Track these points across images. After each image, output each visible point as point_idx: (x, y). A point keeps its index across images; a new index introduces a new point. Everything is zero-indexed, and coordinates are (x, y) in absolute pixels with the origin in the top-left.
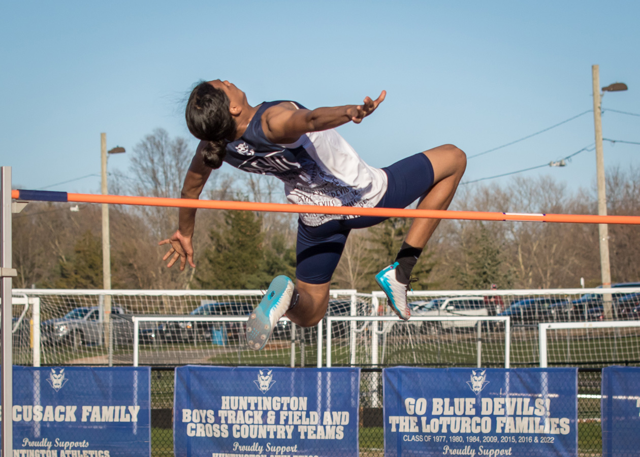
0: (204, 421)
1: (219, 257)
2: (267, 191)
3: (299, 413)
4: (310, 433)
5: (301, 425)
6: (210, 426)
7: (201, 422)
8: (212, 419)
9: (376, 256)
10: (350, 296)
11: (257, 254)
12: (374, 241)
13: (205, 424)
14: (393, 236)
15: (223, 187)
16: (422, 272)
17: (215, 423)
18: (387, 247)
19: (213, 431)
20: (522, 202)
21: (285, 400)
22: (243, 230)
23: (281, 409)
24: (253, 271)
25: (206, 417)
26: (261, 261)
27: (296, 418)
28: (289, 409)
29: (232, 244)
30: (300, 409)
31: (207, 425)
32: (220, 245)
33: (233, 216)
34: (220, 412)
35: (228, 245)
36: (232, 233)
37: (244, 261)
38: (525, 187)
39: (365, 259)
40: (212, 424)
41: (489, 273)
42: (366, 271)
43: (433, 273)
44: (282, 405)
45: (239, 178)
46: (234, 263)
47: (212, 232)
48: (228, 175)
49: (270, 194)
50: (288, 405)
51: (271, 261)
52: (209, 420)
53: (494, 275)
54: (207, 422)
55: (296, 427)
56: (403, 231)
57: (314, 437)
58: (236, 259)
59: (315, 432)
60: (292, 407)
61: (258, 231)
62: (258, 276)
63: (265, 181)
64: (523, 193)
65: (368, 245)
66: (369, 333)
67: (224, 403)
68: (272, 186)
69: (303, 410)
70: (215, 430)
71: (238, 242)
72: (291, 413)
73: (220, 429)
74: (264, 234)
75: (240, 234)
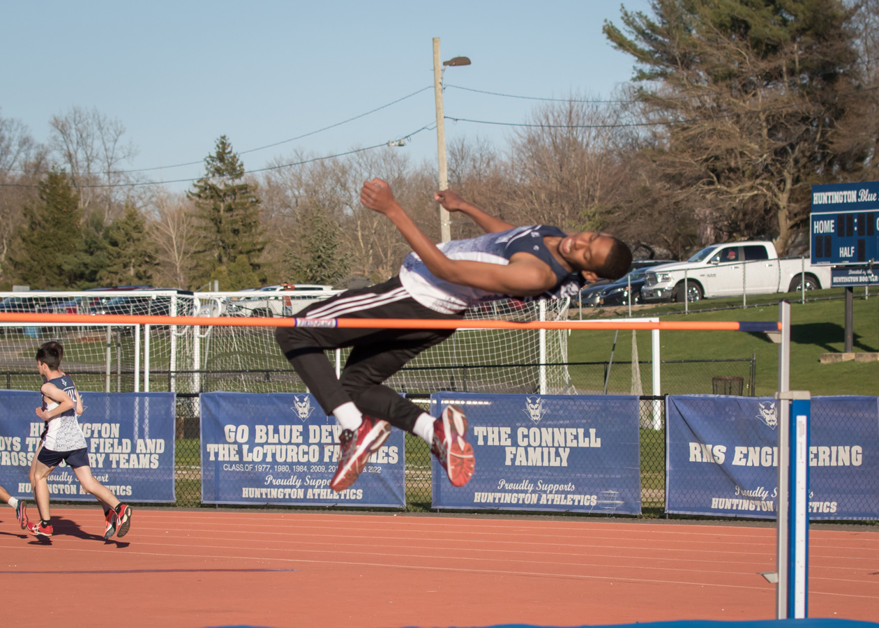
0: (9, 449)
1: (33, 235)
2: (86, 164)
3: (111, 441)
4: (122, 461)
5: (113, 453)
6: (16, 454)
7: (6, 450)
8: (18, 447)
9: (203, 233)
10: (170, 298)
11: (74, 232)
12: (201, 217)
13: (10, 452)
14: (222, 212)
15: (37, 159)
16: (254, 250)
17: (21, 451)
18: (216, 224)
19: (19, 460)
20: (361, 175)
21: (96, 426)
22: (59, 206)
23: (92, 436)
24: (70, 250)
25: (12, 445)
26: (79, 240)
27: (108, 445)
28: (100, 436)
29: (47, 221)
30: (112, 436)
31: (13, 453)
32: (33, 223)
33: (48, 191)
34: (28, 439)
35: (43, 222)
36: (47, 210)
37: (60, 239)
38: (365, 159)
39: (191, 237)
40: (18, 452)
41: (323, 256)
42: (193, 249)
43: (265, 253)
44: (93, 432)
45: (55, 149)
46: (49, 242)
47: (26, 209)
48: (43, 146)
49: (88, 166)
50: (100, 432)
51: (89, 240)
52: (14, 448)
53: (329, 259)
54: (12, 450)
55: (108, 455)
56: (233, 207)
57: (126, 466)
58: (52, 238)
59: (128, 461)
60: (103, 434)
61: (76, 208)
62: (76, 256)
63: (84, 152)
64: (363, 165)
65: (195, 222)
66: (191, 337)
67: (32, 429)
68: (90, 158)
69: (115, 438)
70: (21, 458)
71: (54, 219)
72: (102, 440)
73: (26, 458)
74: (82, 210)
75: (55, 210)
